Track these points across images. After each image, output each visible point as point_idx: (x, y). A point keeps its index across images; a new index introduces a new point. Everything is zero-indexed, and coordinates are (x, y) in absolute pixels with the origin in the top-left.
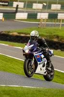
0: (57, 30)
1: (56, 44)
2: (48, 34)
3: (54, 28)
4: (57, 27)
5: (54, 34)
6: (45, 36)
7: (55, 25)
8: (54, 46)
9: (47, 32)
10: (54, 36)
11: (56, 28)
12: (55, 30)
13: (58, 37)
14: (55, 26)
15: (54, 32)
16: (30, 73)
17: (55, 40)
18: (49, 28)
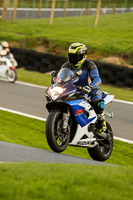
0: (44, 26)
1: (43, 60)
2: (23, 36)
3: (36, 21)
4: (44, 19)
5: (38, 35)
6: (17, 41)
7: (37, 15)
8: (37, 63)
9: (21, 30)
10: (38, 39)
11: (43, 21)
12: (39, 25)
13: (46, 42)
14: (38, 17)
15: (38, 31)
16: (59, 143)
17: (41, 50)
18: (25, 22)
